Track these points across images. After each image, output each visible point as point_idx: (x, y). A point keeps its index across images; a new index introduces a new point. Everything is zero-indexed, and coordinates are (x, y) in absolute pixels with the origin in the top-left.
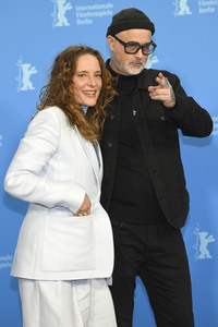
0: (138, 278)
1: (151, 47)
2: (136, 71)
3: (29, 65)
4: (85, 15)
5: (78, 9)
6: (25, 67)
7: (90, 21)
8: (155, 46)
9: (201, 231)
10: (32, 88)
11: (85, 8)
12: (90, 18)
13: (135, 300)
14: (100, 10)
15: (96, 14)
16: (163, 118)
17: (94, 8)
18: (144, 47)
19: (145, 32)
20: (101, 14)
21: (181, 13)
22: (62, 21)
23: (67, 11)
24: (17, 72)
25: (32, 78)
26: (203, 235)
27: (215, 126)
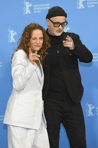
0: (61, 124)
1: (65, 24)
2: (59, 34)
3: (13, 31)
4: (38, 9)
5: (34, 6)
6: (12, 32)
7: (40, 12)
8: (67, 23)
9: (89, 104)
10: (14, 41)
11: (37, 6)
12: (40, 10)
13: (60, 134)
14: (44, 7)
15: (42, 8)
16: (71, 54)
17: (41, 5)
18: (62, 24)
19: (63, 18)
20: (45, 8)
21: (80, 8)
22: (28, 11)
23: (30, 7)
24: (8, 34)
25: (15, 37)
26: (90, 106)
27: (94, 57)
